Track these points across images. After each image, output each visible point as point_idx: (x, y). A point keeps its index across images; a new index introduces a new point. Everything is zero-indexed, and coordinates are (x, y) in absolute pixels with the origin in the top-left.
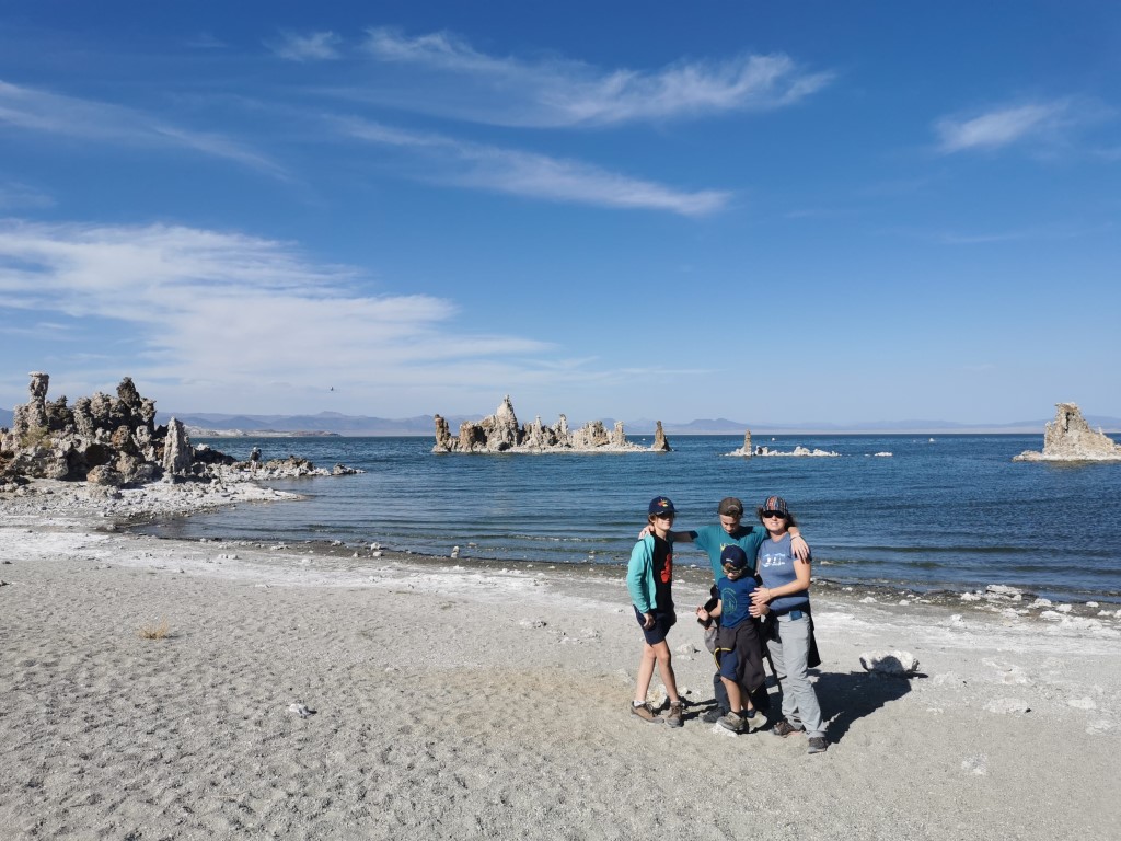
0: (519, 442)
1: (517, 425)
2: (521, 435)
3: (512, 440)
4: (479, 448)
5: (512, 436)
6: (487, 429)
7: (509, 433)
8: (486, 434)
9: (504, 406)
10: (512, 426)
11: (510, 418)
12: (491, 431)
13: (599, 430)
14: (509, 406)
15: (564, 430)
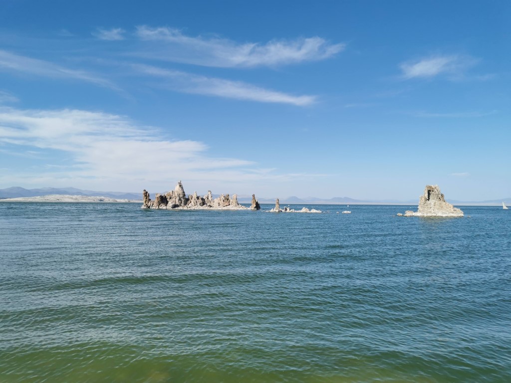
0: (185, 204)
1: (184, 195)
2: (187, 201)
3: (181, 203)
4: (163, 207)
5: (181, 201)
6: (168, 197)
7: (180, 199)
8: (168, 200)
9: (178, 186)
10: (181, 196)
11: (180, 192)
12: (171, 198)
13: (227, 199)
14: (180, 186)
15: (210, 198)
